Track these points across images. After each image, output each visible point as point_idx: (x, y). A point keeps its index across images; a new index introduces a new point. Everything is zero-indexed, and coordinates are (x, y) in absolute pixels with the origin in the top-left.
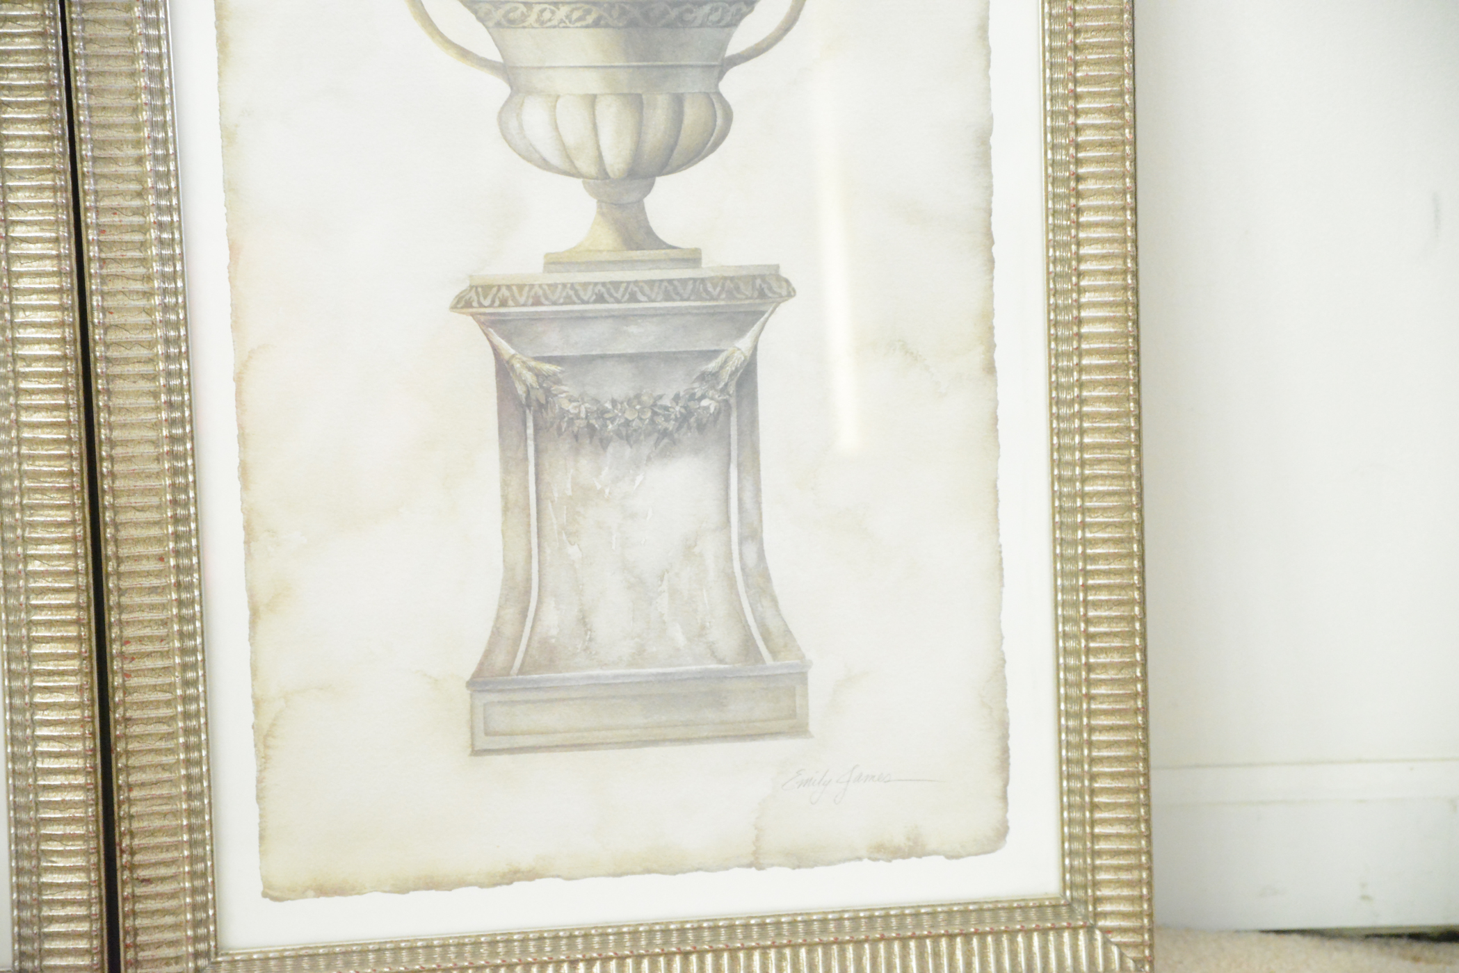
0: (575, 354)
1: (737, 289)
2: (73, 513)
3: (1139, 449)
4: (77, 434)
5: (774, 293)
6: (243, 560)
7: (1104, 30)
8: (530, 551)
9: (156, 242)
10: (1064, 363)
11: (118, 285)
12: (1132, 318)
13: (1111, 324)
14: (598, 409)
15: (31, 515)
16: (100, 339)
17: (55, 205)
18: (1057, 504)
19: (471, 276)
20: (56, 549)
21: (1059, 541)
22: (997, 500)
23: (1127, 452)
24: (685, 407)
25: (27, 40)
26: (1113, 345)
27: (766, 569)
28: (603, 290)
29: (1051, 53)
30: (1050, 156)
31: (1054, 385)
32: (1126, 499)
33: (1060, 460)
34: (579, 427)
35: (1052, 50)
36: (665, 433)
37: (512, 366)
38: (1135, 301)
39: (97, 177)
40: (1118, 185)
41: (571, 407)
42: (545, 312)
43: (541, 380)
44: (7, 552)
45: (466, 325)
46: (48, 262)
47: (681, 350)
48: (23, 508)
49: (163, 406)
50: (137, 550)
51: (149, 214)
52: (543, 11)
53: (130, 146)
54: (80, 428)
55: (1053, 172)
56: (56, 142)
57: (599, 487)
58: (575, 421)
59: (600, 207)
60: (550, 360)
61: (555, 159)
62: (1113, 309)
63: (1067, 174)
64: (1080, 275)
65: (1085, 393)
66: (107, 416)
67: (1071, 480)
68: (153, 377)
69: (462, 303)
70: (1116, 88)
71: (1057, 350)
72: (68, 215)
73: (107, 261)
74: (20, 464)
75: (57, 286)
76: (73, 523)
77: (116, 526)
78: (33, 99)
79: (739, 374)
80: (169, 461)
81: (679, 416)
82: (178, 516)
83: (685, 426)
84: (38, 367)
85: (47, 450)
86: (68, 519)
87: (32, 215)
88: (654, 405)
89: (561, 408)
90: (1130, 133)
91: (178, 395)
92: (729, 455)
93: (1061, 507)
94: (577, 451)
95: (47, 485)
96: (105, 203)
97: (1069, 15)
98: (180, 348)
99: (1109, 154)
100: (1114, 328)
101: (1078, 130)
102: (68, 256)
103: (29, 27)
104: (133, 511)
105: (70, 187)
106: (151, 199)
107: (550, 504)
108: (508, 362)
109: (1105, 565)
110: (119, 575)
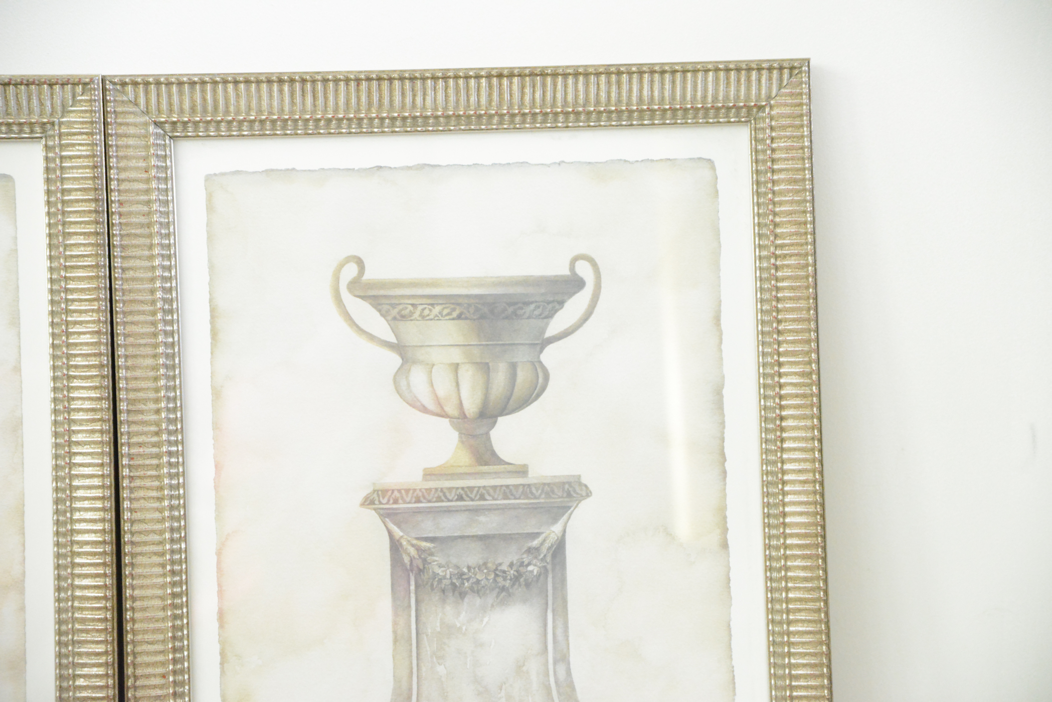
0: (443, 535)
1: (553, 492)
2: (106, 646)
3: (826, 602)
4: (111, 593)
5: (577, 494)
6: (219, 676)
7: (797, 320)
8: (411, 669)
9: (166, 465)
10: (774, 542)
11: (141, 493)
12: (820, 512)
13: (806, 517)
14: (458, 573)
15: (79, 648)
16: (128, 529)
17: (102, 442)
18: (771, 639)
19: (374, 484)
20: (94, 671)
21: (773, 665)
22: (730, 635)
23: (818, 604)
24: (517, 571)
25: (88, 336)
26: (807, 531)
27: (572, 682)
28: (462, 492)
29: (762, 335)
30: (762, 403)
31: (768, 557)
32: (818, 636)
33: (772, 609)
34: (445, 585)
35: (763, 333)
36: (503, 589)
37: (401, 544)
38: (822, 501)
39: (129, 423)
40: (809, 423)
41: (440, 571)
42: (423, 507)
43: (420, 553)
44: (62, 672)
45: (371, 517)
46: (96, 479)
47: (514, 532)
48: (74, 642)
49: (168, 573)
50: (148, 671)
51: (162, 446)
52: (423, 309)
53: (152, 403)
54: (113, 589)
55: (765, 414)
56: (104, 401)
57: (458, 625)
58: (443, 581)
59: (460, 437)
60: (426, 539)
61: (431, 406)
62: (807, 506)
63: (774, 415)
64: (784, 483)
65: (789, 563)
66: (131, 581)
67: (780, 623)
68: (163, 554)
69: (368, 502)
70: (806, 359)
71: (770, 533)
72: (110, 449)
73: (134, 478)
74: (73, 613)
75: (101, 495)
76: (106, 653)
77: (135, 654)
78: (90, 374)
79: (554, 548)
80: (171, 610)
81: (513, 577)
82: (176, 647)
83: (517, 584)
84: (87, 549)
85: (91, 604)
86: (103, 650)
87: (87, 449)
88: (496, 569)
89: (433, 572)
90: (816, 389)
91: (178, 565)
92: (547, 604)
93: (774, 641)
94: (444, 601)
95: (90, 627)
96: (134, 440)
97: (774, 311)
98: (181, 534)
99: (802, 402)
100: (807, 519)
101: (781, 386)
102: (109, 475)
103: (90, 327)
104: (146, 644)
105: (112, 430)
106: (164, 437)
107: (425, 637)
108: (398, 541)
109: (804, 682)
110: (135, 688)
